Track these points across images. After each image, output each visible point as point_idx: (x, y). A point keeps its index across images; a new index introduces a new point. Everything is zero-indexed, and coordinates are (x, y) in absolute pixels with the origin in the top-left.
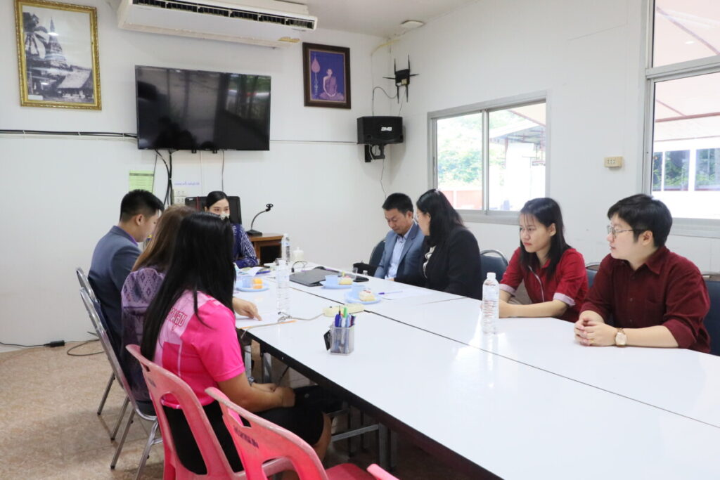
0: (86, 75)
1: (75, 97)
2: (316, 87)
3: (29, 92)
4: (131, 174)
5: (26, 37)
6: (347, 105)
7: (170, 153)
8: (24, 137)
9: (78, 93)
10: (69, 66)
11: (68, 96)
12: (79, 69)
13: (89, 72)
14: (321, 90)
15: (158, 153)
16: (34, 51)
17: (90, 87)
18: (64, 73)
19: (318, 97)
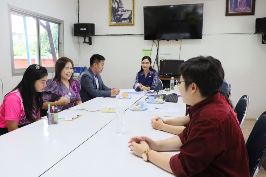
0: (129, 13)
1: (126, 21)
2: (233, 5)
3: (112, 21)
4: (143, 50)
5: (112, 1)
6: (253, 13)
7: (158, 41)
8: (109, 37)
9: (127, 20)
10: (124, 10)
11: (123, 21)
12: (128, 10)
13: (131, 11)
14: (236, 7)
15: (154, 41)
16: (114, 6)
17: (131, 17)
18: (123, 13)
19: (234, 10)
